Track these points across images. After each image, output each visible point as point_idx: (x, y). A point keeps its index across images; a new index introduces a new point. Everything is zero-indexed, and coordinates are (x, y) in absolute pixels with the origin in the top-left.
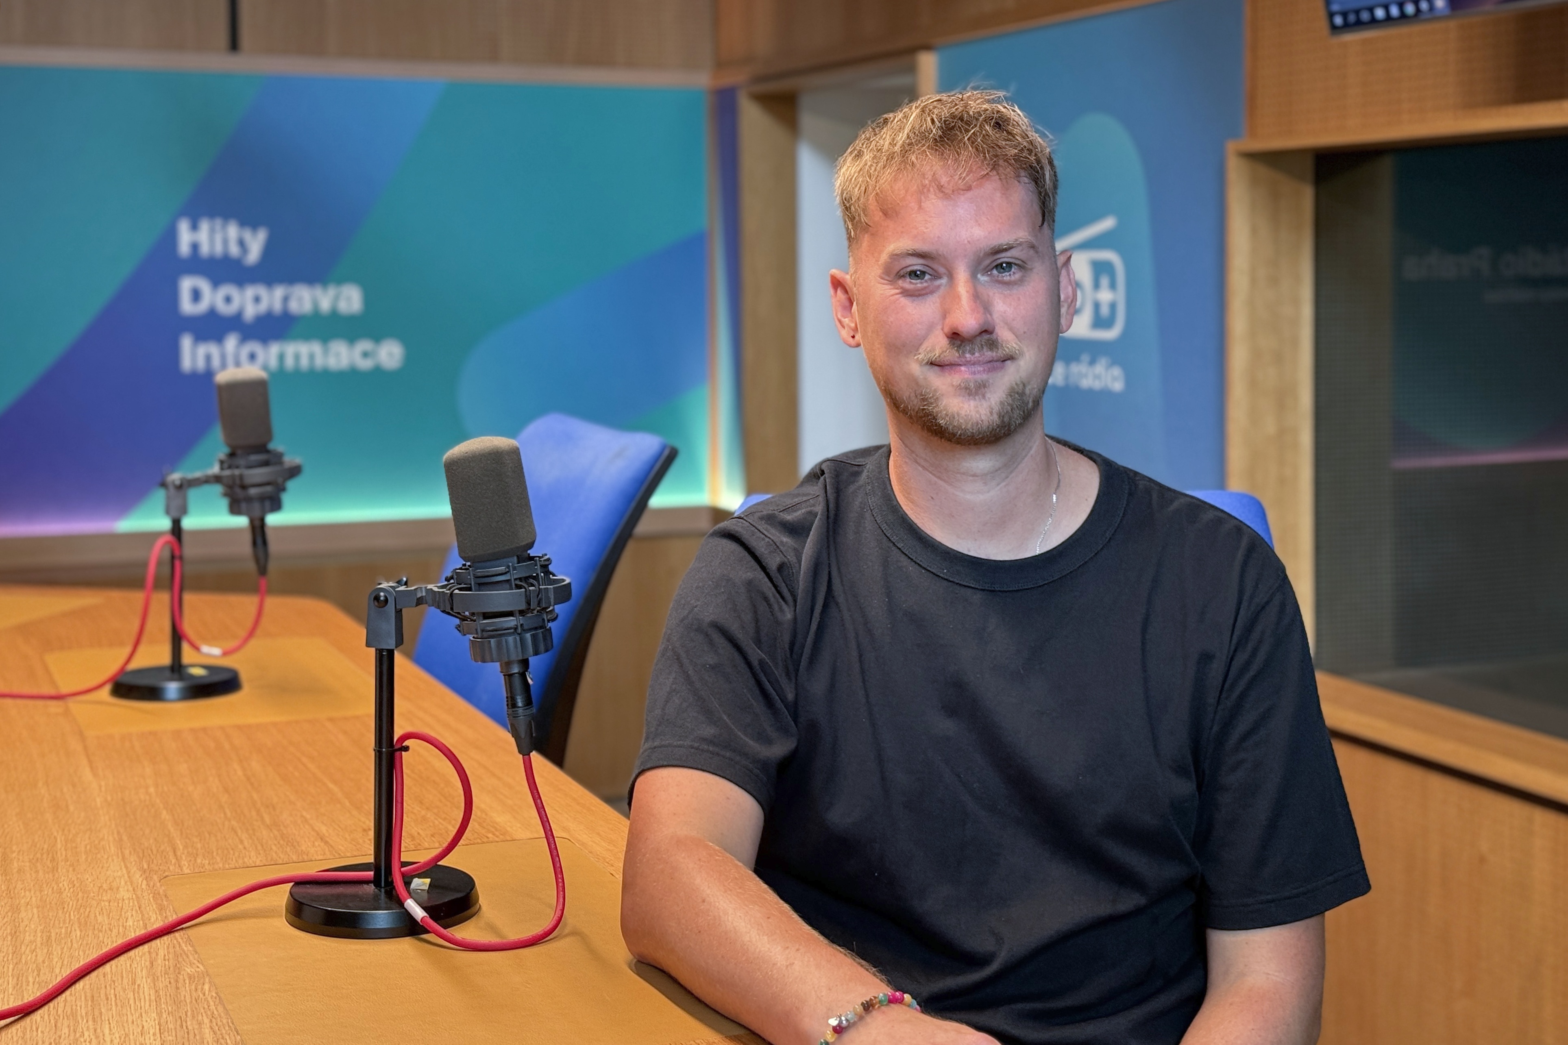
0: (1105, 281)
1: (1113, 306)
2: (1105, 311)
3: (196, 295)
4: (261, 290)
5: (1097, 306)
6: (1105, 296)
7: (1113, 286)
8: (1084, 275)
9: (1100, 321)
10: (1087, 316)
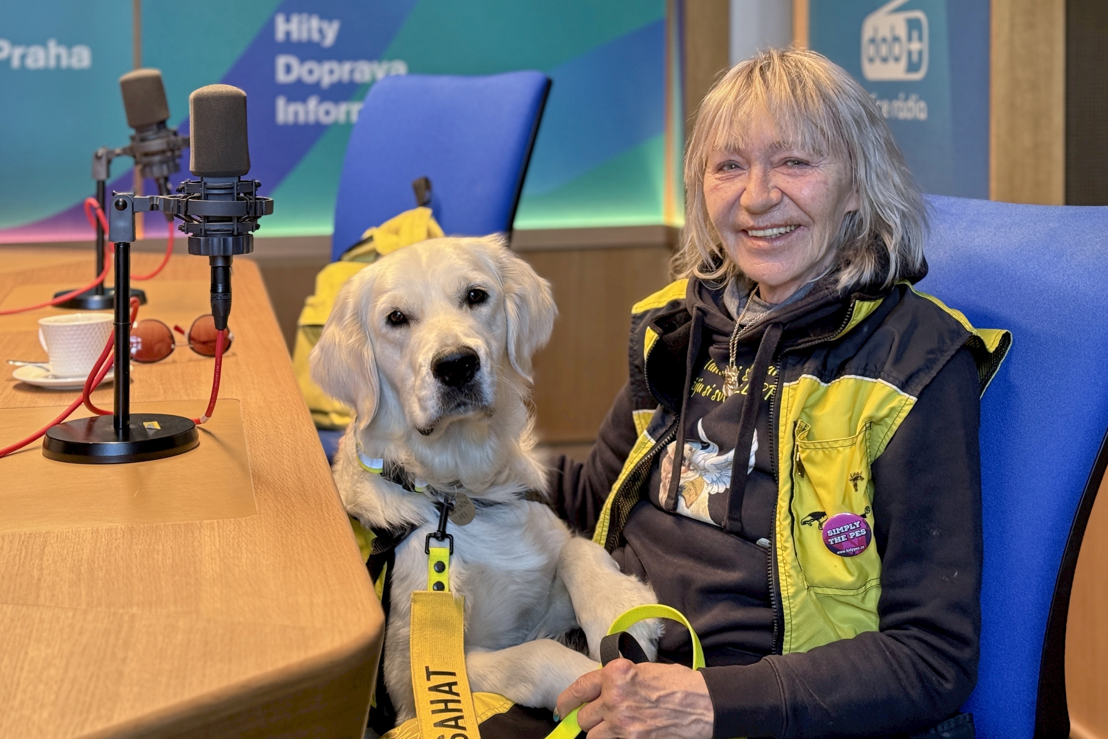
0: (915, 34)
1: (920, 53)
2: (915, 58)
3: (288, 69)
4: (333, 65)
5: (910, 54)
6: (915, 46)
7: (920, 39)
8: (902, 31)
9: (912, 67)
10: (903, 64)
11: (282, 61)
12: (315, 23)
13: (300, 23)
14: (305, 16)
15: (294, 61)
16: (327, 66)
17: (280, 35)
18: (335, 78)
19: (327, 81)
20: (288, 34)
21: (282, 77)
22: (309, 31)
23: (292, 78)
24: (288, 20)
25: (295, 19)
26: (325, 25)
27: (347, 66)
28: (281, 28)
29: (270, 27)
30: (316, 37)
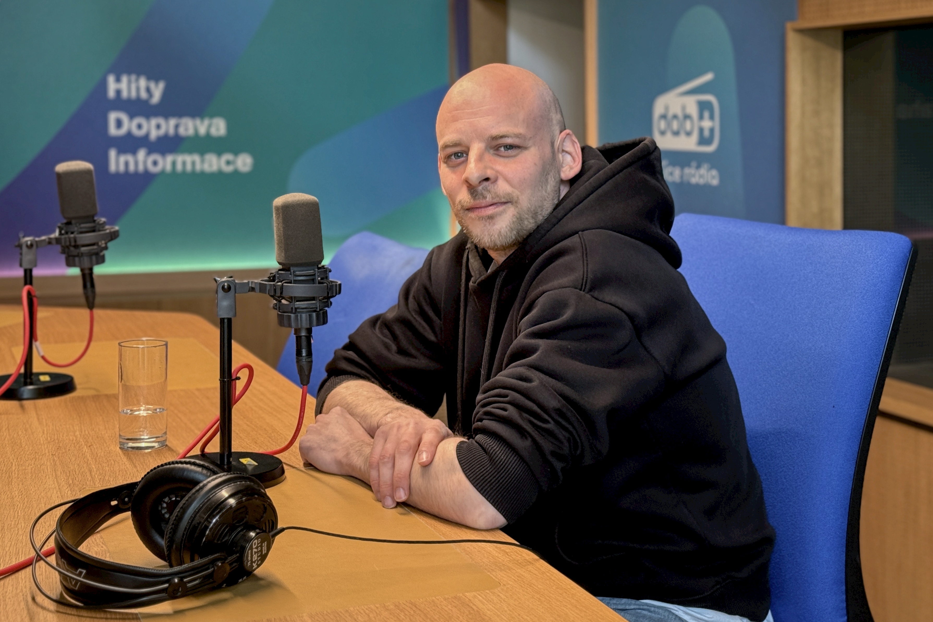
0: (706, 114)
1: (712, 130)
2: (706, 133)
4: (161, 121)
5: (701, 130)
6: (707, 124)
7: (712, 117)
8: (693, 110)
9: (703, 141)
10: (695, 137)
11: (113, 116)
12: (143, 82)
13: (129, 82)
14: (133, 77)
15: (124, 117)
16: (154, 122)
17: (111, 93)
18: (162, 132)
19: (154, 134)
20: (118, 92)
21: (113, 131)
22: (138, 89)
23: (123, 131)
24: (118, 80)
25: (125, 79)
26: (152, 85)
27: (173, 122)
28: (112, 86)
29: (103, 85)
30: (144, 95)
